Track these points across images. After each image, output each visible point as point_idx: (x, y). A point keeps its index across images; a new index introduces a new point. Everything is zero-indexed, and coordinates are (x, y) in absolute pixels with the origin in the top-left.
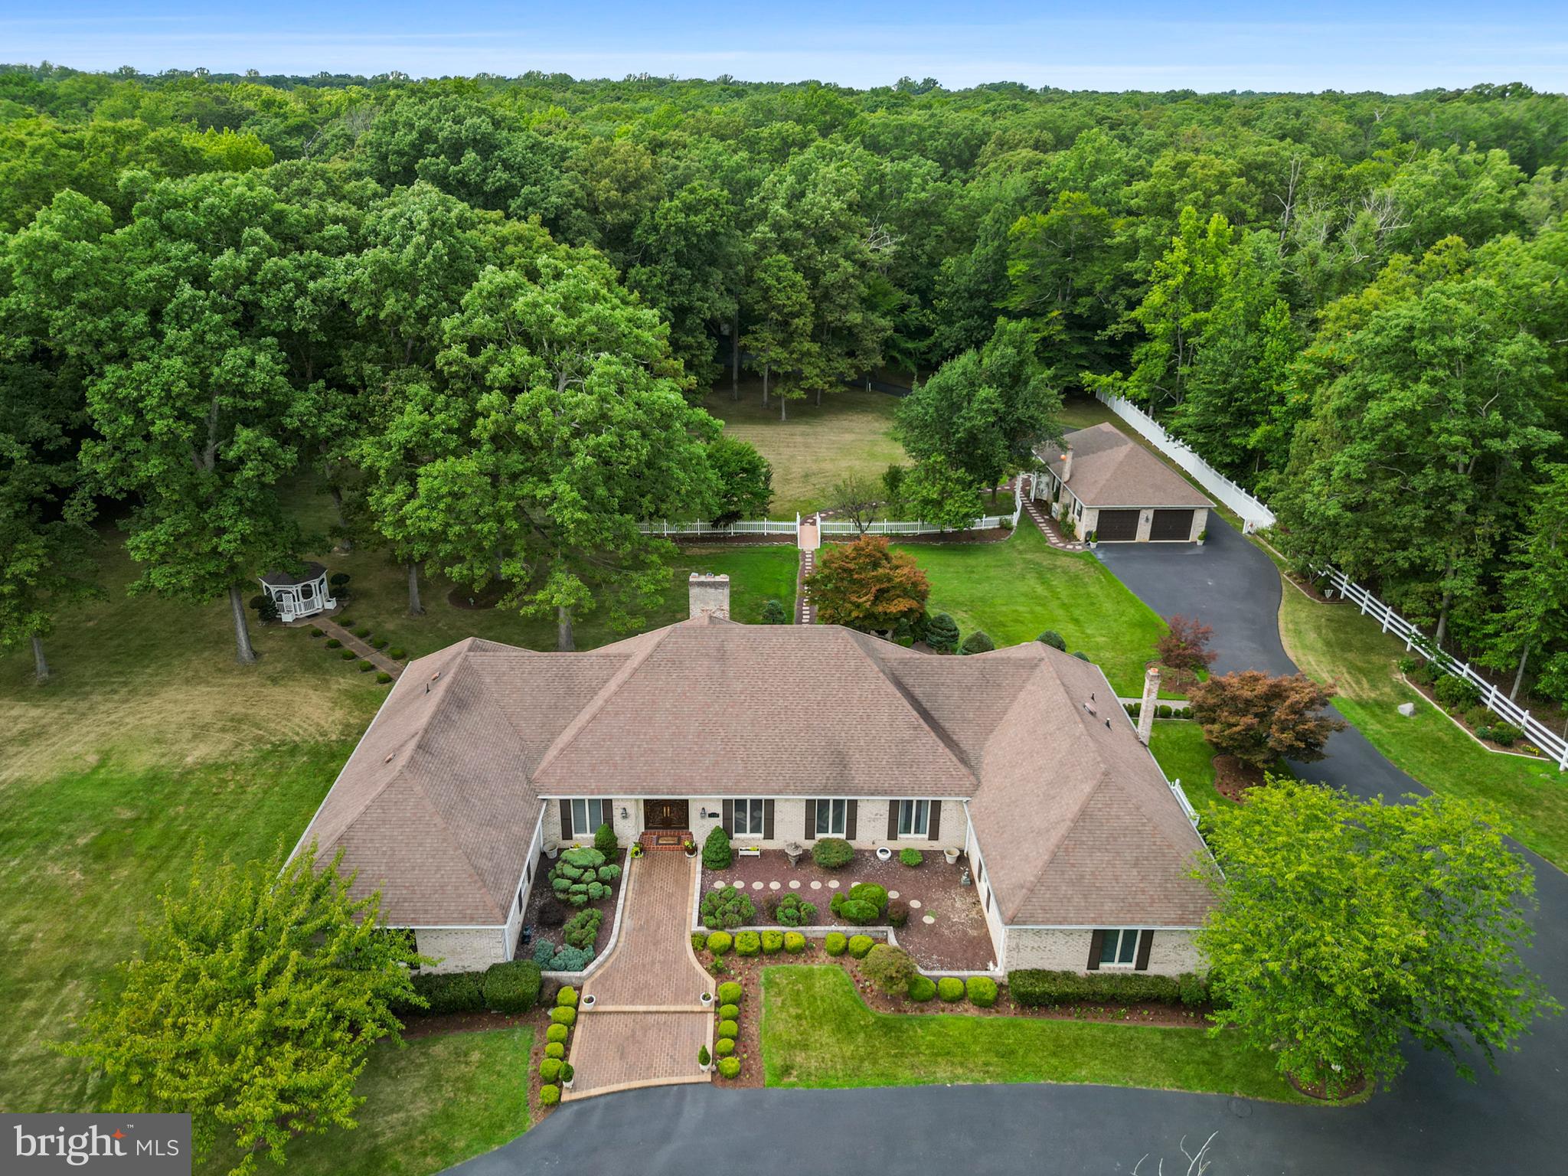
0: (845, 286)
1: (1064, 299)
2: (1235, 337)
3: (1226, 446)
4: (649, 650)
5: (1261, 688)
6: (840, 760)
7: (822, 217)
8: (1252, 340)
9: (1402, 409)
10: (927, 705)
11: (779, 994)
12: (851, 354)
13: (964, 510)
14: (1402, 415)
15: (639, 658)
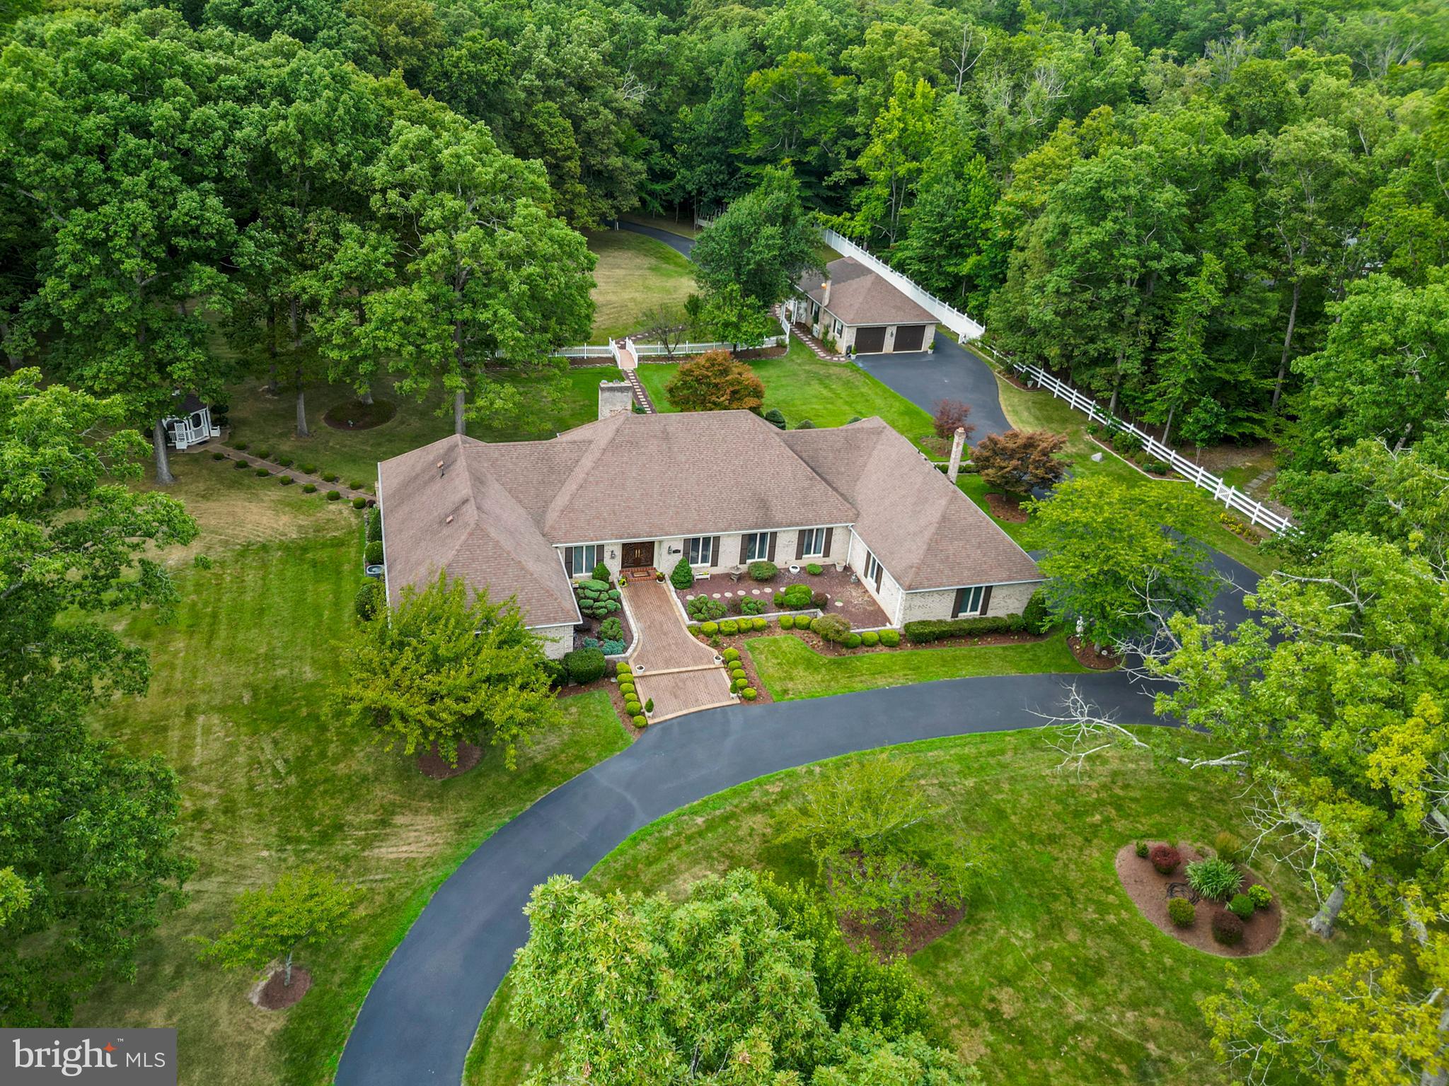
0: (607, 132)
1: (790, 146)
2: (947, 184)
3: (940, 274)
4: (611, 435)
5: (1020, 442)
6: (763, 505)
7: (581, 67)
8: (959, 186)
9: (1096, 241)
10: (813, 464)
11: (761, 653)
12: (609, 195)
13: (757, 331)
14: (1096, 245)
15: (603, 443)
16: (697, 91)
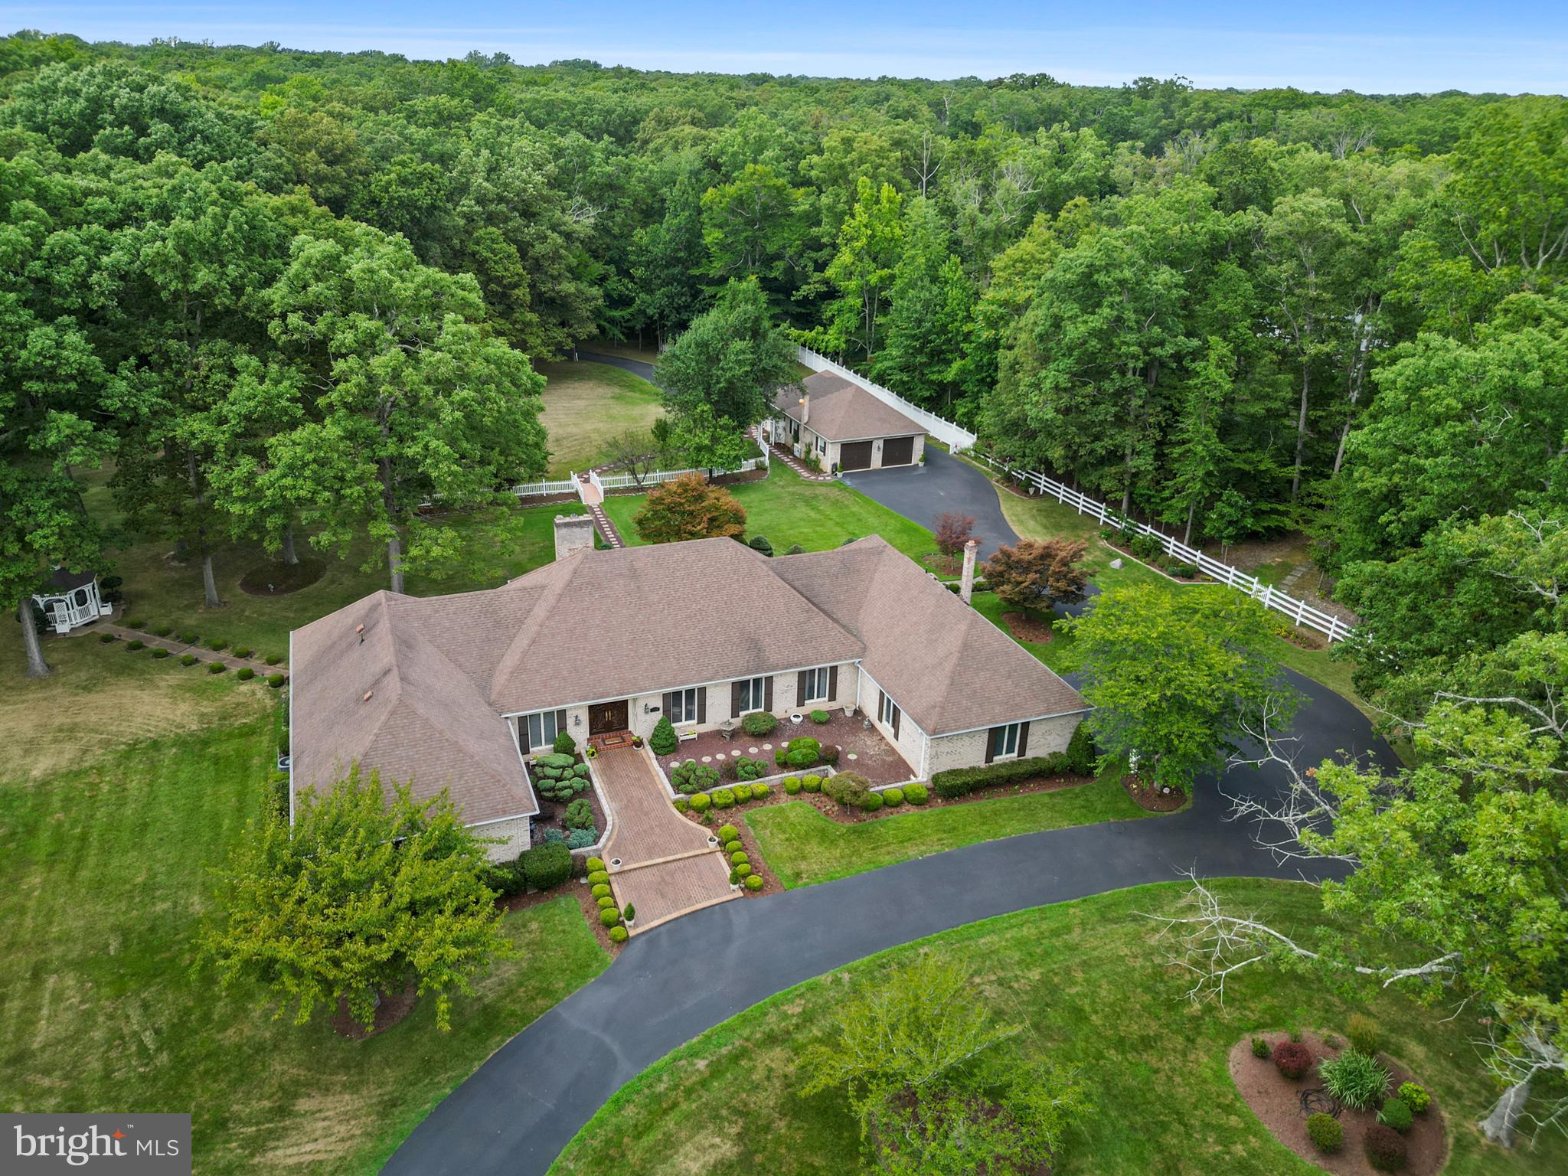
0: (556, 257)
1: (754, 263)
2: (922, 288)
3: (923, 383)
4: (567, 577)
5: (1036, 552)
6: (755, 646)
7: (525, 190)
8: (935, 290)
9: (1094, 329)
10: (807, 594)
11: (765, 827)
12: (563, 324)
13: (733, 453)
14: (1095, 333)
15: (558, 586)
16: (651, 213)
